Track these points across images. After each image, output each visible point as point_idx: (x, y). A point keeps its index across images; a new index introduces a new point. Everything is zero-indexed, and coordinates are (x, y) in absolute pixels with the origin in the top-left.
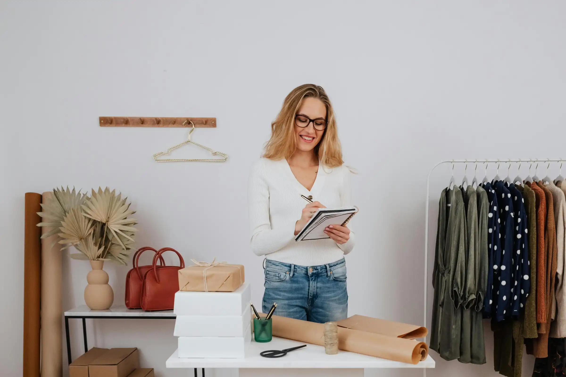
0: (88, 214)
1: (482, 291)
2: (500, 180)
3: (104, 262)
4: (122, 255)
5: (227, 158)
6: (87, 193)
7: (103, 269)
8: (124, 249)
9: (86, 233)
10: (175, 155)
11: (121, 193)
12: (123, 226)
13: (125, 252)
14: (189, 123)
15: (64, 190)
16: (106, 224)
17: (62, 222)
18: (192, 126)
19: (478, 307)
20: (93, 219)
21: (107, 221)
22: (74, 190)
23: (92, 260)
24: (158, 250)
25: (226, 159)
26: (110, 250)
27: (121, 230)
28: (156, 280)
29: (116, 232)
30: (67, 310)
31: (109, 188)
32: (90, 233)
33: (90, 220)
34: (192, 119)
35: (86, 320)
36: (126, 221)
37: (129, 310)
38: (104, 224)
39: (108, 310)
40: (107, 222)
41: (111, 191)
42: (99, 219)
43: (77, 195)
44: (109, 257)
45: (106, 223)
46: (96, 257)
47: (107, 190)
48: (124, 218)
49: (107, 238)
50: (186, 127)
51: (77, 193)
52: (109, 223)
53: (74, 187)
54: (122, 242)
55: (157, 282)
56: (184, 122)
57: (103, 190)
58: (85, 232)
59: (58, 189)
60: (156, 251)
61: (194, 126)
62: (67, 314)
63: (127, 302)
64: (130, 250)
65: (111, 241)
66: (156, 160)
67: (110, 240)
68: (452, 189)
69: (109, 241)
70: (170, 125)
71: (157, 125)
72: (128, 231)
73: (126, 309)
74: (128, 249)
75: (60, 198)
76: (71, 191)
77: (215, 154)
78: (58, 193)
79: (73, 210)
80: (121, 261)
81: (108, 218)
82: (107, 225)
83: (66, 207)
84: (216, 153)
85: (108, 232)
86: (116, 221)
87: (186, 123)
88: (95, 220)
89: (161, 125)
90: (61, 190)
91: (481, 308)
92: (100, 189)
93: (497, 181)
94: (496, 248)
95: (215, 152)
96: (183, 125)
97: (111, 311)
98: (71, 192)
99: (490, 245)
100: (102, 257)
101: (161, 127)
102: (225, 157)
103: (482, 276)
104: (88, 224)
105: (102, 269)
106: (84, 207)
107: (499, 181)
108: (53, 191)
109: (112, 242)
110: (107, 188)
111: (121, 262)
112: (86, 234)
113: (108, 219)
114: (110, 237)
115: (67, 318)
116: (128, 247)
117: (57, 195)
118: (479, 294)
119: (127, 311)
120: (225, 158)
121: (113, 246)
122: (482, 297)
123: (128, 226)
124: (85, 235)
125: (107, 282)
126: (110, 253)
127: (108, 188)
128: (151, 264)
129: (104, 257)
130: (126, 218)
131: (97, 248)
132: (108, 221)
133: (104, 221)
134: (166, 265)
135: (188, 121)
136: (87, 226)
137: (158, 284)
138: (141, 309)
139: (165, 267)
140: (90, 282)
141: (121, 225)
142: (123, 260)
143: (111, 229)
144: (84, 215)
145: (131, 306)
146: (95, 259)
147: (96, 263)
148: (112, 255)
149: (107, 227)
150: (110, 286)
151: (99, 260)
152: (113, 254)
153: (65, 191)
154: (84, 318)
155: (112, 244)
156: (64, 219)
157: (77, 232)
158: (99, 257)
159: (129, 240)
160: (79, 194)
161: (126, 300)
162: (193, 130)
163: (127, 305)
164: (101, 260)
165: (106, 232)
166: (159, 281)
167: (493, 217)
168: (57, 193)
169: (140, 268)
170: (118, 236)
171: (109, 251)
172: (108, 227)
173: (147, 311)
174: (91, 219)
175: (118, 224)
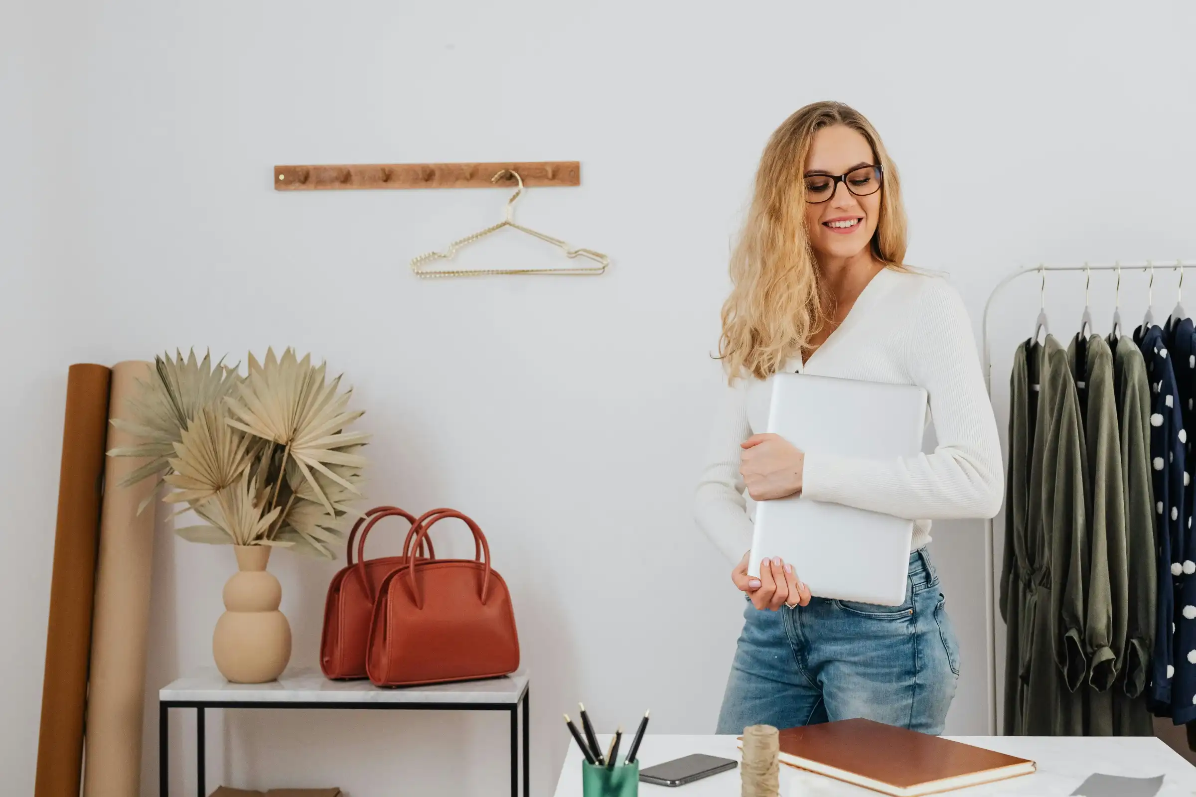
0: (240, 420)
1: (1142, 640)
2: (1186, 317)
3: (272, 550)
4: (323, 530)
5: (607, 265)
6: (237, 366)
7: (268, 568)
8: (328, 514)
9: (232, 472)
10: (467, 260)
11: (325, 363)
12: (330, 451)
13: (333, 522)
14: (508, 176)
15: (182, 359)
16: (287, 448)
17: (176, 445)
18: (517, 184)
19: (1132, 685)
20: (249, 434)
21: (290, 441)
22: (207, 357)
23: (241, 542)
24: (417, 516)
25: (604, 268)
26: (291, 518)
27: (325, 464)
28: (414, 599)
29: (311, 469)
30: (165, 683)
31: (294, 351)
32: (241, 473)
33: (243, 435)
34: (517, 167)
35: (208, 711)
36: (340, 440)
37: (332, 683)
38: (279, 448)
39: (274, 684)
40: (289, 443)
41: (299, 358)
42: (269, 435)
43: (215, 371)
44: (287, 536)
45: (287, 444)
46: (253, 535)
47: (289, 354)
48: (336, 431)
49: (286, 487)
50: (501, 186)
51: (213, 366)
52: (294, 444)
53: (208, 349)
54: (325, 494)
55: (416, 605)
56: (495, 174)
57: (279, 355)
58: (228, 470)
59: (167, 355)
60: (411, 519)
61: (524, 185)
62: (166, 694)
63: (326, 659)
64: (344, 516)
65: (296, 492)
66: (418, 273)
67: (293, 490)
68: (1042, 343)
69: (291, 492)
70: (459, 182)
71: (424, 183)
72: (343, 466)
73: (322, 678)
74: (339, 513)
75: (172, 379)
76: (199, 361)
77: (574, 254)
78: (166, 368)
79: (204, 411)
80: (318, 545)
81: (295, 430)
82: (290, 450)
83: (185, 402)
84: (578, 253)
85: (289, 470)
86: (315, 439)
87: (501, 177)
88: (254, 437)
89: (435, 183)
90: (174, 358)
91: (1140, 687)
92: (270, 354)
93: (1179, 320)
94: (1175, 513)
95: (576, 250)
96: (491, 182)
97: (283, 688)
98: (199, 364)
99: (1160, 505)
100: (268, 537)
101: (434, 188)
102: (602, 263)
103: (1140, 593)
104: (238, 447)
105: (263, 568)
106: (231, 402)
107: (1182, 319)
108: (155, 362)
109: (299, 495)
110: (288, 351)
111: (320, 552)
112: (232, 476)
113: (294, 433)
114: (294, 484)
115: (165, 706)
116: (340, 507)
117: (164, 372)
118: (1133, 644)
119: (323, 687)
120: (601, 266)
121: (298, 505)
122: (1143, 657)
123: (345, 452)
124: (228, 478)
125: (274, 606)
126: (289, 525)
127: (292, 352)
128: (400, 553)
129: (272, 537)
130: (339, 432)
131: (258, 511)
132: (292, 440)
133: (282, 442)
134: (438, 557)
135: (507, 171)
136: (236, 453)
137: (417, 610)
138: (366, 678)
139: (433, 562)
140: (231, 606)
141: (325, 450)
142: (323, 544)
143: (298, 461)
144: (229, 424)
145: (337, 673)
146: (248, 542)
147: (252, 553)
148: (295, 531)
149: (289, 455)
150: (282, 615)
151: (260, 545)
152: (298, 528)
153: (186, 361)
154: (201, 706)
155: (298, 500)
156: (180, 436)
157: (209, 471)
158: (259, 537)
159: (343, 490)
160: (220, 368)
161: (323, 654)
162: (518, 194)
163: (327, 668)
164: (264, 545)
165: (285, 470)
166: (422, 601)
167: (1163, 424)
168: (163, 367)
169: (369, 564)
170: (317, 480)
171: (287, 520)
172: (291, 453)
173: (387, 687)
174: (246, 433)
175: (317, 447)
